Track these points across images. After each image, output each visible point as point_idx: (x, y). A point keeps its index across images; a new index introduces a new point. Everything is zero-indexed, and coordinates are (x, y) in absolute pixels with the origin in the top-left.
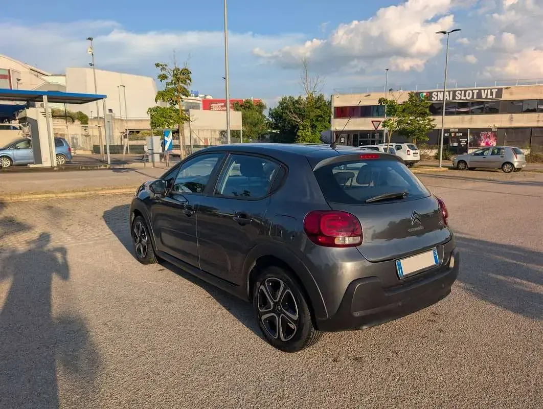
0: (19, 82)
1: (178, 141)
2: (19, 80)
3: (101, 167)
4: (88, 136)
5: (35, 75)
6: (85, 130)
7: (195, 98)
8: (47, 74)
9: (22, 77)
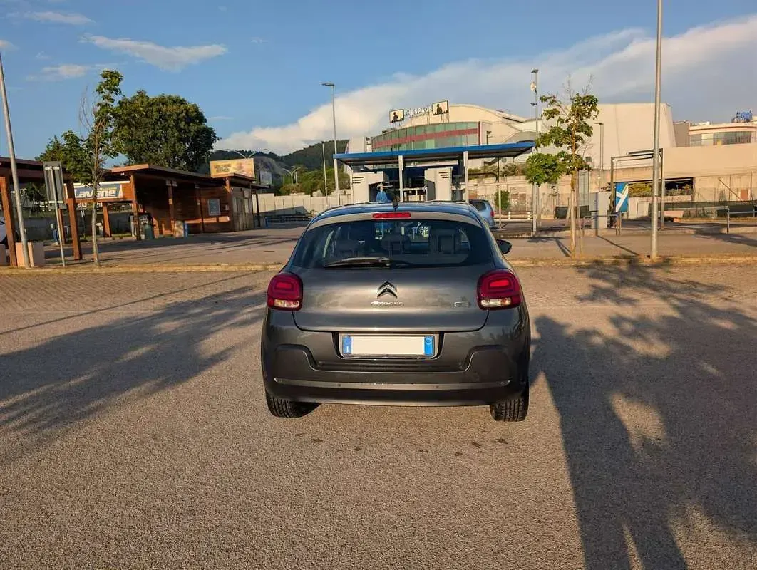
0: (490, 135)
1: (690, 197)
2: (489, 132)
3: (523, 236)
4: (556, 195)
5: (507, 124)
6: (553, 187)
7: (746, 124)
8: (522, 119)
9: (493, 129)
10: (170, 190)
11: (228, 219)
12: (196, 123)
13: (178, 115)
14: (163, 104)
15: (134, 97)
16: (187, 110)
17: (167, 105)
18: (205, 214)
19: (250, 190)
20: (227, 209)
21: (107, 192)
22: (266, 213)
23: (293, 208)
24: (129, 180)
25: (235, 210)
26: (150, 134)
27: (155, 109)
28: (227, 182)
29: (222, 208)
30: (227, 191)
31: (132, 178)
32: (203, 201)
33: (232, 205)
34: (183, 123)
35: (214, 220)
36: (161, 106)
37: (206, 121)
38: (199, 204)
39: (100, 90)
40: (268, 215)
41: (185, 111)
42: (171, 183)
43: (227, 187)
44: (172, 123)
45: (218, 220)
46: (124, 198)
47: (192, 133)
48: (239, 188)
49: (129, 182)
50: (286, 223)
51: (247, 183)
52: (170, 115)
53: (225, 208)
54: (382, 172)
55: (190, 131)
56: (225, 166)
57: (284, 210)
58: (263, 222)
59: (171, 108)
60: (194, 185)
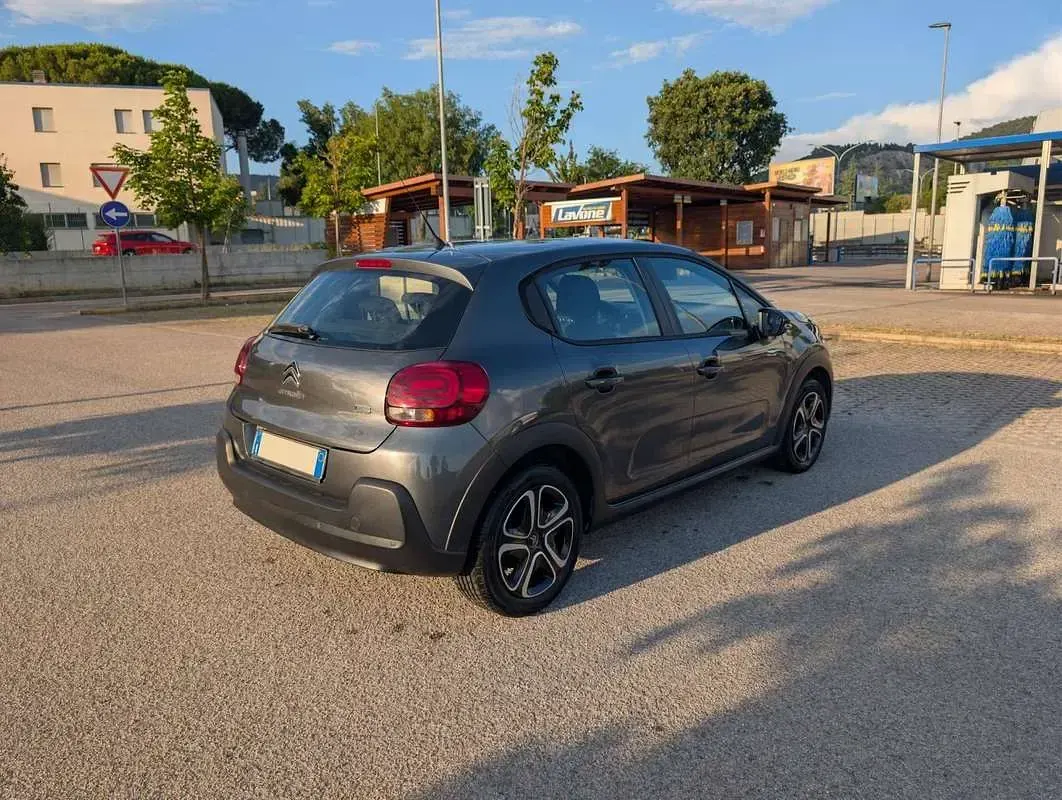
10: (680, 209)
11: (762, 249)
12: (758, 109)
13: (733, 99)
14: (714, 86)
15: (679, 80)
16: (747, 91)
17: (720, 87)
18: (730, 242)
19: (807, 207)
20: (762, 235)
21: (594, 212)
22: (845, 241)
23: (893, 234)
24: (620, 195)
25: (775, 236)
26: (692, 130)
27: (701, 94)
28: (768, 195)
29: (756, 233)
30: (765, 209)
31: (624, 193)
32: (731, 223)
33: (771, 229)
34: (738, 111)
35: (742, 251)
36: (711, 88)
37: (775, 104)
38: (724, 228)
39: (531, 82)
40: (847, 244)
41: (744, 94)
42: (683, 199)
43: (766, 204)
44: (722, 112)
45: (747, 251)
46: (614, 220)
47: (750, 124)
48: (786, 205)
49: (619, 199)
50: (873, 257)
51: (804, 195)
52: (721, 101)
53: (759, 234)
54: (1008, 172)
55: (747, 122)
56: (791, 171)
57: (875, 236)
58: (833, 255)
59: (725, 90)
60: (718, 202)
